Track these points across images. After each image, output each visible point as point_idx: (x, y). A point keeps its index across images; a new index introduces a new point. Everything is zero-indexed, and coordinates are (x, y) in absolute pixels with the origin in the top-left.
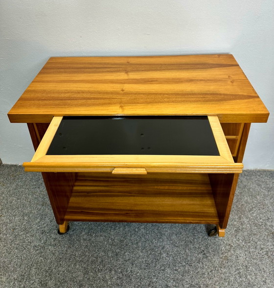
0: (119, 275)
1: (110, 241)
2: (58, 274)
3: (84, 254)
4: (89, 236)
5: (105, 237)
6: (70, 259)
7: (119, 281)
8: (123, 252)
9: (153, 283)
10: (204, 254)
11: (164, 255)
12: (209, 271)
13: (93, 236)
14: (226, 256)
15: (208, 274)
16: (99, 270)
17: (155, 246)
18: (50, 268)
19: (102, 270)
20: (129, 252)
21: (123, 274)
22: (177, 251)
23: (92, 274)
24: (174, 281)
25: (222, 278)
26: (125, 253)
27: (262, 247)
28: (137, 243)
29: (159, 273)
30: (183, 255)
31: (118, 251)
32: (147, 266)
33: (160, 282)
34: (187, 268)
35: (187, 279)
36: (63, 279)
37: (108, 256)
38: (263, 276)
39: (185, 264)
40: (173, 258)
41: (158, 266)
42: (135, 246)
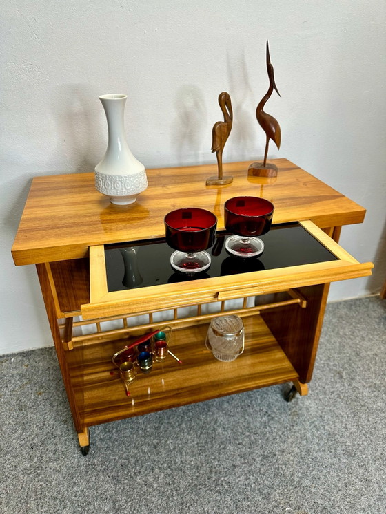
0: (166, 471)
1: (140, 432)
2: (75, 497)
3: (106, 459)
4: (108, 434)
5: (132, 428)
6: (87, 472)
7: (168, 480)
8: (163, 441)
9: (215, 468)
10: (269, 416)
11: (220, 430)
12: (280, 433)
13: (114, 431)
14: (295, 411)
15: (280, 437)
16: (135, 473)
17: (204, 423)
18: (58, 493)
19: (140, 472)
20: (172, 439)
21: (172, 470)
22: (235, 421)
23: (126, 481)
24: (241, 457)
25: (297, 437)
26: (166, 442)
27: (332, 390)
28: (179, 425)
29: (219, 454)
30: (244, 424)
31: (155, 442)
32: (201, 450)
33: (224, 464)
34: (252, 438)
35: (257, 450)
36: (85, 501)
37: (144, 453)
38: (342, 422)
39: (248, 434)
40: (232, 430)
41: (216, 445)
42: (178, 429)
